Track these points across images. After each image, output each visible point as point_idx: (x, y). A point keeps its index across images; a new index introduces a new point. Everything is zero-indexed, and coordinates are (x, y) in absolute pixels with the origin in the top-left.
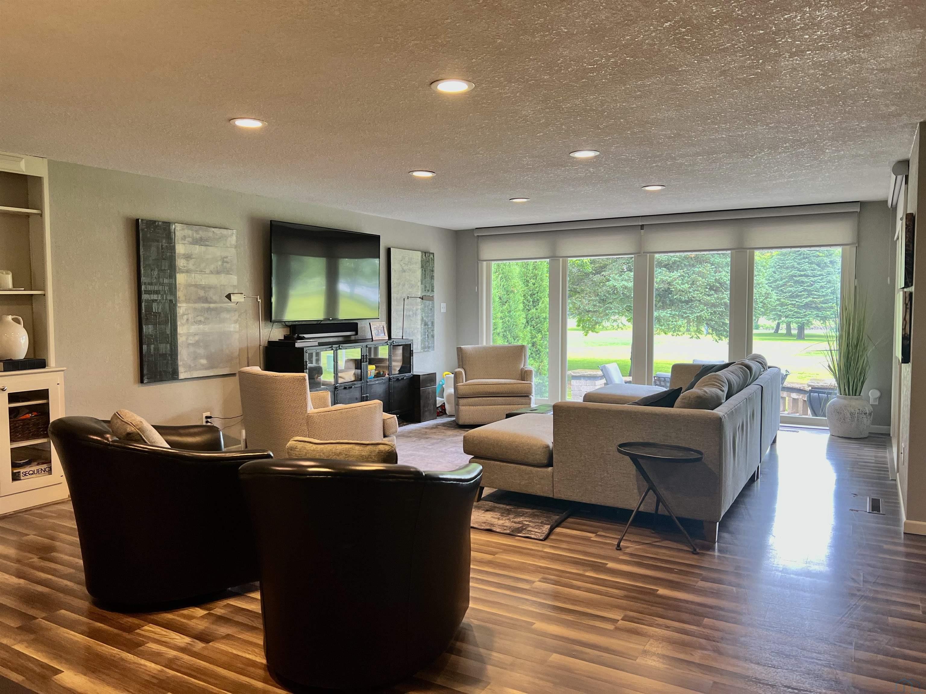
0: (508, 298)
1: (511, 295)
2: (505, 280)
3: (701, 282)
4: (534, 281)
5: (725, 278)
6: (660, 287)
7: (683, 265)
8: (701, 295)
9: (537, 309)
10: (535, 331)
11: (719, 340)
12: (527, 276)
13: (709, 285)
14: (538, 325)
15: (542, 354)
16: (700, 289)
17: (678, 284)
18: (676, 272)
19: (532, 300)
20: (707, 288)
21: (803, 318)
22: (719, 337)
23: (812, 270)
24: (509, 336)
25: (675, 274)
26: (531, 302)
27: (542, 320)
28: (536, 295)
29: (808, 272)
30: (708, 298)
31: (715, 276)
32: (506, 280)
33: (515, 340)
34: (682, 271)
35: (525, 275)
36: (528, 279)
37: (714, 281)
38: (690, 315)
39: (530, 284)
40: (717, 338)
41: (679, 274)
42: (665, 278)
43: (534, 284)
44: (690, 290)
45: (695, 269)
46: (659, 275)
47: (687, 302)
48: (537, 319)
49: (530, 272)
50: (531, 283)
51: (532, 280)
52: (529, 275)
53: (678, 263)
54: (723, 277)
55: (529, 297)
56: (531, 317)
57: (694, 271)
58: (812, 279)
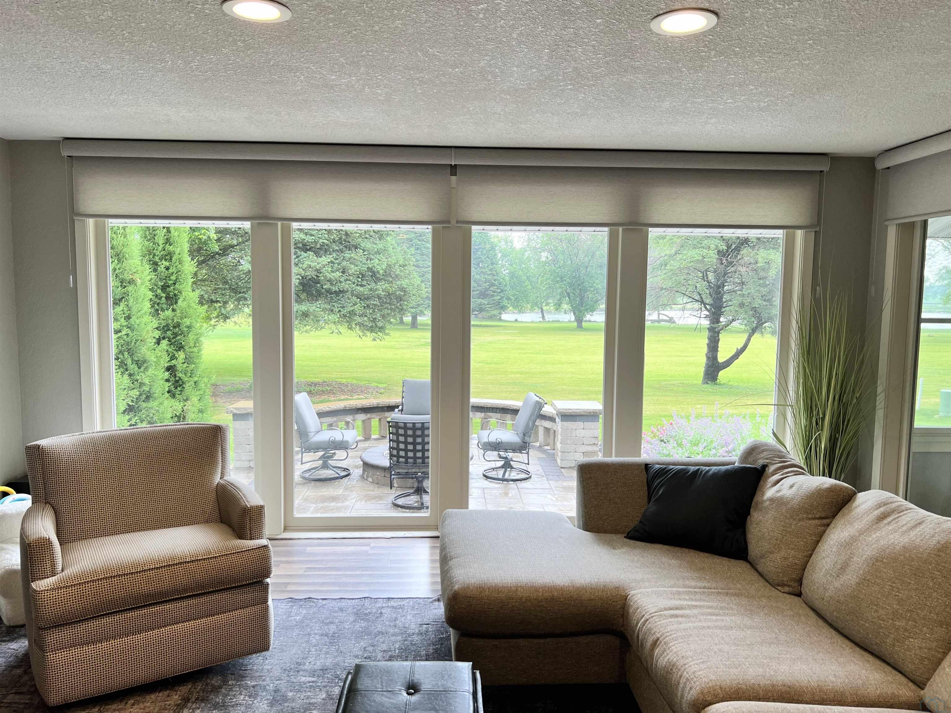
0: (124, 293)
1: (130, 288)
2: (116, 261)
3: (353, 270)
4: (167, 264)
5: (378, 267)
6: (306, 274)
7: (331, 250)
8: (354, 286)
9: (174, 310)
10: (172, 346)
11: (363, 336)
12: (154, 255)
13: (361, 273)
14: (179, 338)
15: (186, 386)
16: (351, 278)
17: (328, 272)
18: (324, 257)
19: (164, 295)
20: (359, 277)
21: (417, 308)
22: (363, 332)
23: (423, 261)
24: (129, 361)
25: (324, 260)
26: (163, 299)
27: (185, 329)
28: (172, 288)
29: (420, 262)
30: (362, 289)
31: (367, 264)
32: (118, 260)
33: (139, 368)
34: (331, 256)
35: (150, 252)
36: (157, 259)
37: (366, 269)
38: (342, 310)
39: (161, 269)
40: (361, 334)
41: (329, 260)
42: (313, 264)
43: (167, 269)
44: (341, 280)
45: (345, 255)
46: (304, 259)
47: (338, 293)
48: (174, 327)
49: (160, 248)
50: (163, 266)
51: (163, 262)
52: (157, 253)
53: (326, 247)
54: (376, 265)
55: (159, 291)
56: (164, 324)
57: (344, 257)
58: (424, 270)
